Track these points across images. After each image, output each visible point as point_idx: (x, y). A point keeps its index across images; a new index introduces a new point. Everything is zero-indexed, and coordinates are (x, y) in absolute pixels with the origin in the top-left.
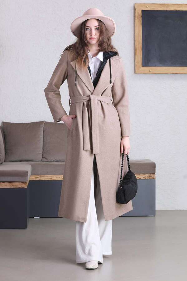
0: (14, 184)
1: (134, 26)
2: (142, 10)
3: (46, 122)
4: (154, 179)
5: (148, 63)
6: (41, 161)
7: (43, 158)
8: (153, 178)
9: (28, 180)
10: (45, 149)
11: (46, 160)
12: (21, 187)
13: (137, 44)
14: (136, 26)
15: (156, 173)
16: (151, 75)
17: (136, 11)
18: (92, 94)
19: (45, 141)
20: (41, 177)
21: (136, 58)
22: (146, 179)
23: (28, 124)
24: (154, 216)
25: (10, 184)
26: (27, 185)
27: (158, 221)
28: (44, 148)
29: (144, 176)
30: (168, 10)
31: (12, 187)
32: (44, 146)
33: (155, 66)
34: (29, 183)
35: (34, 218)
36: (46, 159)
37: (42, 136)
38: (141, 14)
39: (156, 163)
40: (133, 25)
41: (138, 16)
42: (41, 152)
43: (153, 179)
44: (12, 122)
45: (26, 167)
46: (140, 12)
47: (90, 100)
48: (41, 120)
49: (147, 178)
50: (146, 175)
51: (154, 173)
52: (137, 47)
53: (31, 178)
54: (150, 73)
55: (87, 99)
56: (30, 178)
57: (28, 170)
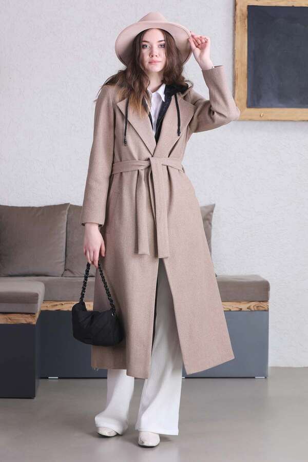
0: (12, 316)
1: (234, 35)
2: (248, 6)
3: (71, 205)
4: (267, 311)
5: (258, 101)
6: (62, 276)
7: (65, 270)
8: (263, 309)
9: (39, 310)
10: (69, 255)
11: (72, 275)
12: (25, 322)
13: (238, 66)
14: (236, 33)
15: (270, 301)
16: (263, 123)
17: (237, 7)
18: (152, 156)
19: (69, 239)
20: (62, 304)
21: (236, 91)
22: (252, 311)
23: (40, 208)
24: (266, 378)
25: (6, 316)
26: (36, 319)
27: (273, 388)
28: (68, 251)
29: (248, 305)
30: (295, 5)
31: (9, 322)
32: (68, 249)
33: (271, 106)
34: (39, 316)
35: (48, 378)
36: (72, 272)
37: (64, 231)
38: (247, 13)
39: (270, 282)
40: (231, 32)
41: (240, 17)
42: (63, 259)
43: (265, 311)
44: (10, 205)
45: (35, 287)
46: (245, 10)
47: (149, 167)
48: (63, 202)
49: (253, 309)
50: (253, 304)
51: (266, 300)
52: (238, 72)
53: (44, 307)
54: (261, 119)
55: (146, 164)
56: (41, 306)
57: (38, 293)
